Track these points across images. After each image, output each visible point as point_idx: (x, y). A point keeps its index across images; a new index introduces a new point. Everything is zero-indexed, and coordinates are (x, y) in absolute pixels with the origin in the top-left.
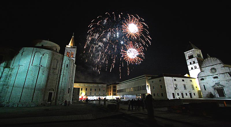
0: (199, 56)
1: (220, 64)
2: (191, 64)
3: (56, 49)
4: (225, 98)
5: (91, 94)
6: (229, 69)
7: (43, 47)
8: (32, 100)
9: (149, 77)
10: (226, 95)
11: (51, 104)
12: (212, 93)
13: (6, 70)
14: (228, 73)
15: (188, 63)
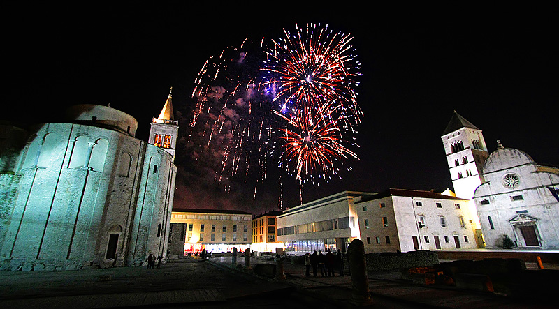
0: (477, 145)
1: (528, 164)
2: (457, 164)
3: (129, 127)
4: (539, 249)
5: (213, 239)
6: (550, 177)
7: (94, 123)
8: (69, 252)
9: (356, 196)
10: (542, 242)
11: (115, 262)
12: (509, 236)
13: (5, 179)
14: (547, 186)
15: (451, 163)
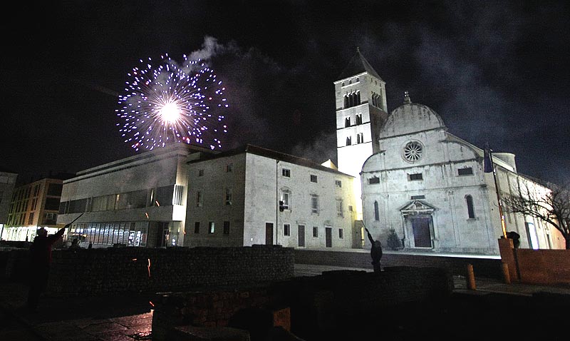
0: (376, 101)
1: (436, 129)
2: (348, 124)
4: (430, 251)
10: (435, 242)
12: (397, 231)
15: (340, 123)
